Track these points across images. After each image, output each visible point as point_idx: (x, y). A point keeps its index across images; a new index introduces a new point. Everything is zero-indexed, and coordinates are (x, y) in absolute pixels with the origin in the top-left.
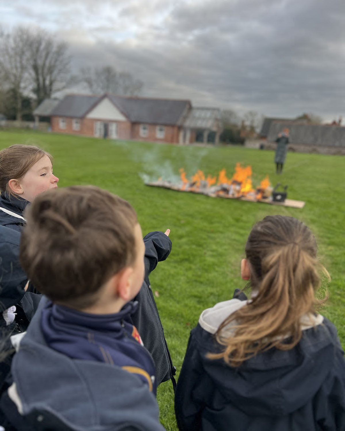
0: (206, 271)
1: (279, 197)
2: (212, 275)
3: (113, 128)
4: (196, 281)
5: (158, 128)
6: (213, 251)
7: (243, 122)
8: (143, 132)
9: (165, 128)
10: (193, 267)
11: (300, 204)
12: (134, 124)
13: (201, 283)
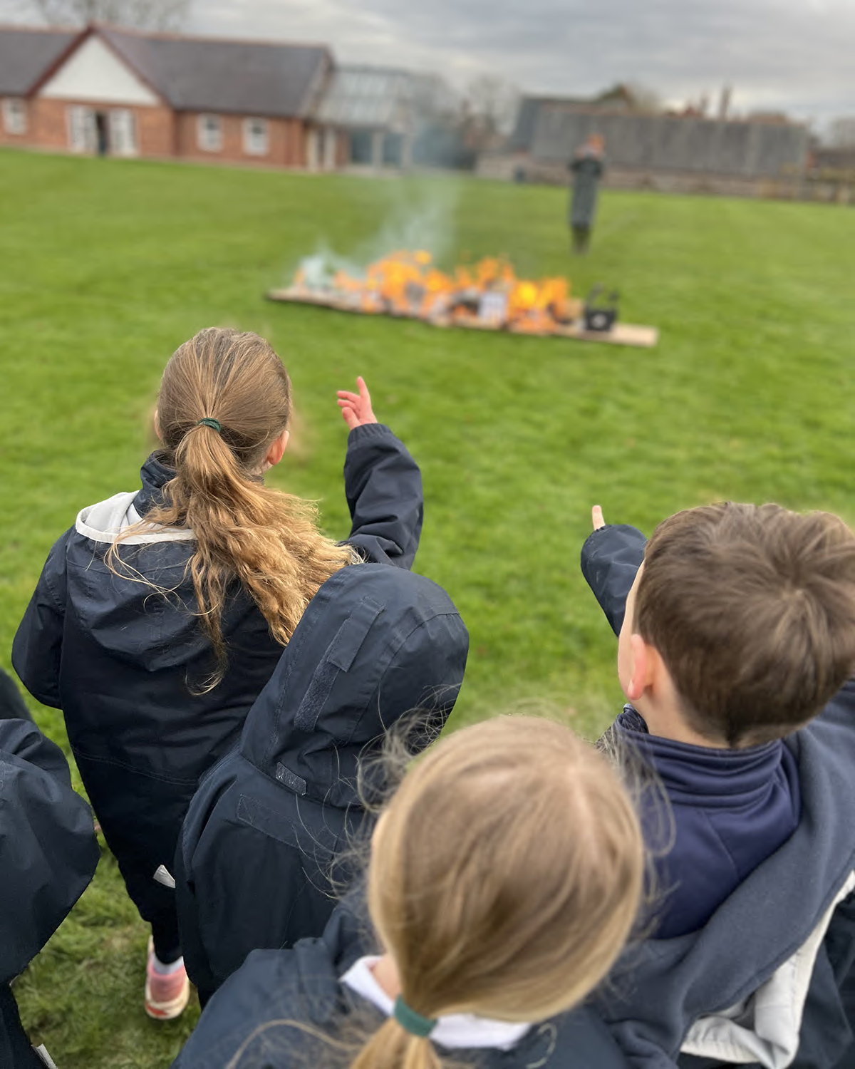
0: (485, 522)
1: (599, 321)
2: (499, 531)
3: (121, 126)
4: (468, 548)
5: (247, 125)
6: (486, 471)
7: (465, 105)
8: (206, 136)
9: (266, 125)
10: (453, 514)
11: (646, 336)
12: (181, 114)
13: (480, 551)
